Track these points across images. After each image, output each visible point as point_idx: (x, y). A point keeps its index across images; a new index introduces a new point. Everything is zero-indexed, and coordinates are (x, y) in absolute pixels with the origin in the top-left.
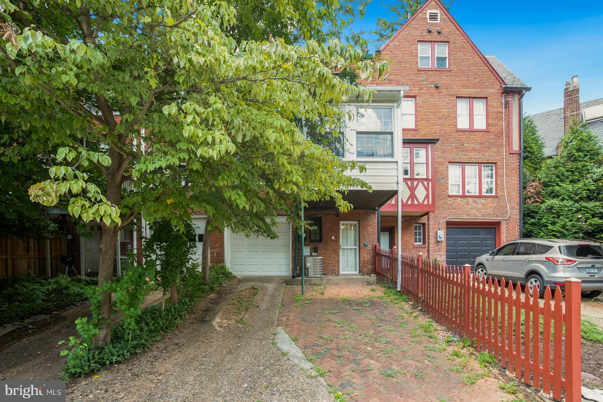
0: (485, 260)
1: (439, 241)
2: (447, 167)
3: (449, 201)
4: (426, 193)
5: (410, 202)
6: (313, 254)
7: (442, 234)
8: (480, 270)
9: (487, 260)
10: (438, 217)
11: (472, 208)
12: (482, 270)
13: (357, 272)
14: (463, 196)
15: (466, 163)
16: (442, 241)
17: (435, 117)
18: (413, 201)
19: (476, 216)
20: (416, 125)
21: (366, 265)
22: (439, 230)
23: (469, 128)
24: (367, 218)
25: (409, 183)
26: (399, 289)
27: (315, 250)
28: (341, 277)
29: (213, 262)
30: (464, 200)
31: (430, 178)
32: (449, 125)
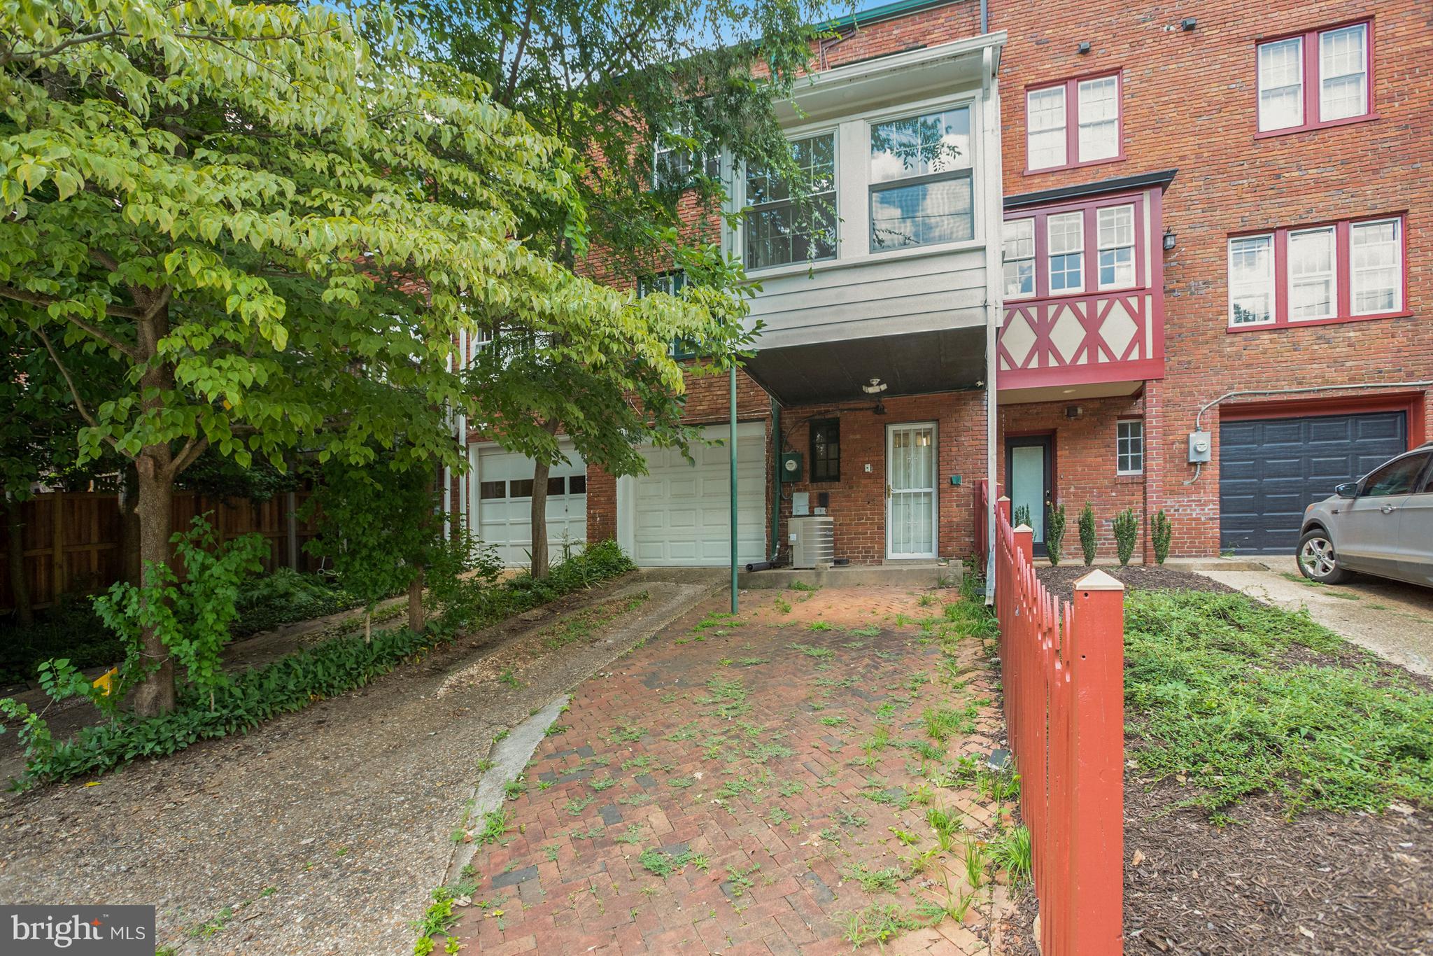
0: (1328, 513)
1: (1195, 464)
2: (1224, 249)
3: (1229, 347)
4: (1134, 328)
5: (1083, 360)
6: (817, 511)
7: (1203, 442)
8: (1312, 543)
9: (1335, 512)
10: (1191, 394)
11: (1313, 360)
12: (1321, 544)
13: (932, 555)
14: (1282, 327)
15: (1290, 228)
16: (1204, 463)
17: (1181, 113)
18: (1093, 356)
19: (1327, 382)
20: (1123, 147)
21: (955, 534)
22: (1196, 430)
23: (1300, 122)
24: (958, 411)
25: (1082, 307)
26: (989, 602)
27: (823, 500)
28: (888, 568)
29: (594, 537)
30: (1283, 338)
31: (1148, 284)
32: (1227, 128)
